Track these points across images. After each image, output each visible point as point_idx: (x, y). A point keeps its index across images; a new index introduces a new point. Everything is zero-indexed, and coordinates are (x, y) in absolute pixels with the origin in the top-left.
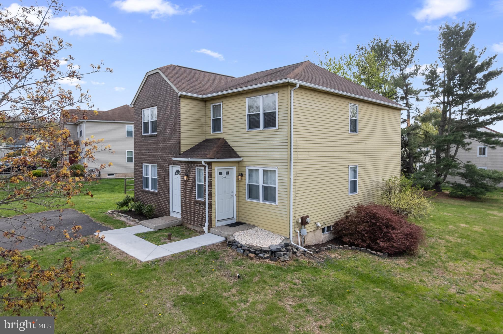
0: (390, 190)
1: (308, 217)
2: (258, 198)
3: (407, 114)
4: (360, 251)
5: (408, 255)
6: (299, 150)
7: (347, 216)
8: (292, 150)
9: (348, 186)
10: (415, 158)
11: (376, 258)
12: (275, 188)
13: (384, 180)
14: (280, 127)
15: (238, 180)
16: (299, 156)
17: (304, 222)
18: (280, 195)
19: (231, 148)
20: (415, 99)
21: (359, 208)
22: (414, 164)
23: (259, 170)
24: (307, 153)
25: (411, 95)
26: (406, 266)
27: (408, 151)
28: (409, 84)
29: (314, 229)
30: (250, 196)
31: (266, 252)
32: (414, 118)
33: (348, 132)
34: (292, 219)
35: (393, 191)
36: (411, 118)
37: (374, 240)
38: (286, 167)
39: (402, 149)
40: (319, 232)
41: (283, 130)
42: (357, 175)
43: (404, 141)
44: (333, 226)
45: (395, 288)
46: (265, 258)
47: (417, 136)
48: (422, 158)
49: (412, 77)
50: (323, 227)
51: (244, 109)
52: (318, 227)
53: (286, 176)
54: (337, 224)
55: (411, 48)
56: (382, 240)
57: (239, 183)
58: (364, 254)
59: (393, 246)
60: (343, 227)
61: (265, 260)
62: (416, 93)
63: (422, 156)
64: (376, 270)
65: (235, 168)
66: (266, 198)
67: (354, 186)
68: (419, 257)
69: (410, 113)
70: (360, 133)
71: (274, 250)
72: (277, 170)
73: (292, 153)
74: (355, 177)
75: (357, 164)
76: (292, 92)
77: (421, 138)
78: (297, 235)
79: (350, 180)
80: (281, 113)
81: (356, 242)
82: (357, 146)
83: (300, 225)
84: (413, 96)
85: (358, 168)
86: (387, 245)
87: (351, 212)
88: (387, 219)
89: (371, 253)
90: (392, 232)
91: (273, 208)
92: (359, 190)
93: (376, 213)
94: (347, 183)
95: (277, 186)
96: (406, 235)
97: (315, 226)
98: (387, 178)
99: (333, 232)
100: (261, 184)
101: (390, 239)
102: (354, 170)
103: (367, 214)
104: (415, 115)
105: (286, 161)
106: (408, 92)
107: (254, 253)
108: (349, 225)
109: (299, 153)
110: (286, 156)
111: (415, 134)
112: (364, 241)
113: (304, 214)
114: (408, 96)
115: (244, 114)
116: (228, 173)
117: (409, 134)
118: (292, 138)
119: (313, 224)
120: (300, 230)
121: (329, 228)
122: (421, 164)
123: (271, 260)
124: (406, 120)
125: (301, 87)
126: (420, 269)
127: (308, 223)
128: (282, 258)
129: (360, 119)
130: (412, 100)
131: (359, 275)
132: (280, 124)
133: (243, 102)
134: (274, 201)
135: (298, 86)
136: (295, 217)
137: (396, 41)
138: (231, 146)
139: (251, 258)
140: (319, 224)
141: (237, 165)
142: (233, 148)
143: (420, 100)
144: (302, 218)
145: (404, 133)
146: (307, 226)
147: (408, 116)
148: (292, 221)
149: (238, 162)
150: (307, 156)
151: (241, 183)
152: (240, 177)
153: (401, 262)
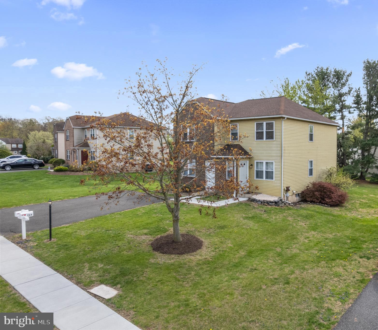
0: (330, 175)
1: (290, 187)
2: (262, 178)
3: (342, 124)
4: (316, 204)
5: (340, 206)
6: (286, 152)
7: (307, 189)
8: (283, 152)
9: (308, 172)
10: (347, 156)
11: (325, 207)
12: (273, 172)
13: (327, 169)
14: (276, 139)
15: (250, 168)
16: (286, 154)
17: (288, 190)
18: (275, 175)
19: (245, 150)
20: (348, 112)
21: (314, 184)
22: (347, 161)
23: (263, 162)
24: (289, 153)
25: (345, 109)
26: (339, 210)
27: (343, 151)
28: (344, 101)
29: (292, 194)
30: (257, 177)
31: (272, 202)
32: (346, 126)
33: (308, 141)
34: (282, 187)
35: (332, 175)
36: (345, 126)
37: (323, 199)
38: (280, 160)
39: (338, 149)
40: (294, 196)
41: (278, 141)
42: (313, 165)
43: (340, 144)
44: (301, 193)
45: (334, 216)
46: (273, 205)
47: (349, 140)
48: (352, 156)
49: (346, 96)
50: (296, 193)
51: (254, 128)
52: (293, 193)
53: (279, 165)
54: (303, 192)
55: (346, 74)
56: (327, 198)
57: (250, 170)
58: (318, 206)
59: (332, 201)
60: (307, 193)
61: (273, 206)
62: (349, 107)
63: (352, 154)
64: (325, 211)
65: (248, 161)
66: (267, 178)
67: (311, 172)
68: (346, 207)
69: (345, 123)
70: (314, 141)
71: (276, 202)
72: (274, 162)
73: (283, 153)
74: (312, 167)
75: (313, 159)
76: (283, 121)
77: (352, 141)
78: (285, 197)
79: (309, 168)
80: (277, 132)
81: (314, 200)
82: (313, 149)
83: (285, 191)
84: (347, 110)
85: (313, 161)
86: (330, 200)
87: (310, 186)
88: (329, 188)
89: (322, 205)
90: (332, 194)
91: (272, 183)
92: (314, 174)
93: (324, 185)
94: (308, 170)
95: (274, 171)
96: (339, 196)
97: (292, 193)
98: (329, 168)
99: (301, 196)
100: (264, 170)
101: (331, 198)
102: (311, 162)
103: (319, 186)
104: (348, 124)
105: (280, 157)
106: (343, 107)
107: (267, 203)
108: (310, 192)
109: (286, 153)
110: (280, 155)
111: (348, 139)
112: (318, 199)
113: (288, 186)
114: (343, 110)
115: (254, 131)
116: (244, 164)
117: (343, 138)
118: (283, 145)
119: (292, 191)
120: (286, 194)
121: (298, 194)
122: (352, 160)
123: (276, 206)
124: (341, 128)
125: (287, 118)
126: (346, 211)
127: (289, 190)
128: (280, 205)
129: (314, 133)
130: (346, 113)
131: (318, 212)
132: (276, 138)
133: (253, 124)
134: (272, 179)
135: (286, 118)
136: (284, 187)
137: (336, 69)
138: (245, 149)
139: (266, 205)
140: (294, 192)
141: (249, 159)
142: (246, 150)
143: (351, 113)
144: (287, 188)
145: (340, 138)
146: (289, 192)
147: (343, 125)
148: (282, 189)
149: (249, 158)
150: (289, 154)
151: (251, 170)
152: (251, 166)
153: (337, 209)
